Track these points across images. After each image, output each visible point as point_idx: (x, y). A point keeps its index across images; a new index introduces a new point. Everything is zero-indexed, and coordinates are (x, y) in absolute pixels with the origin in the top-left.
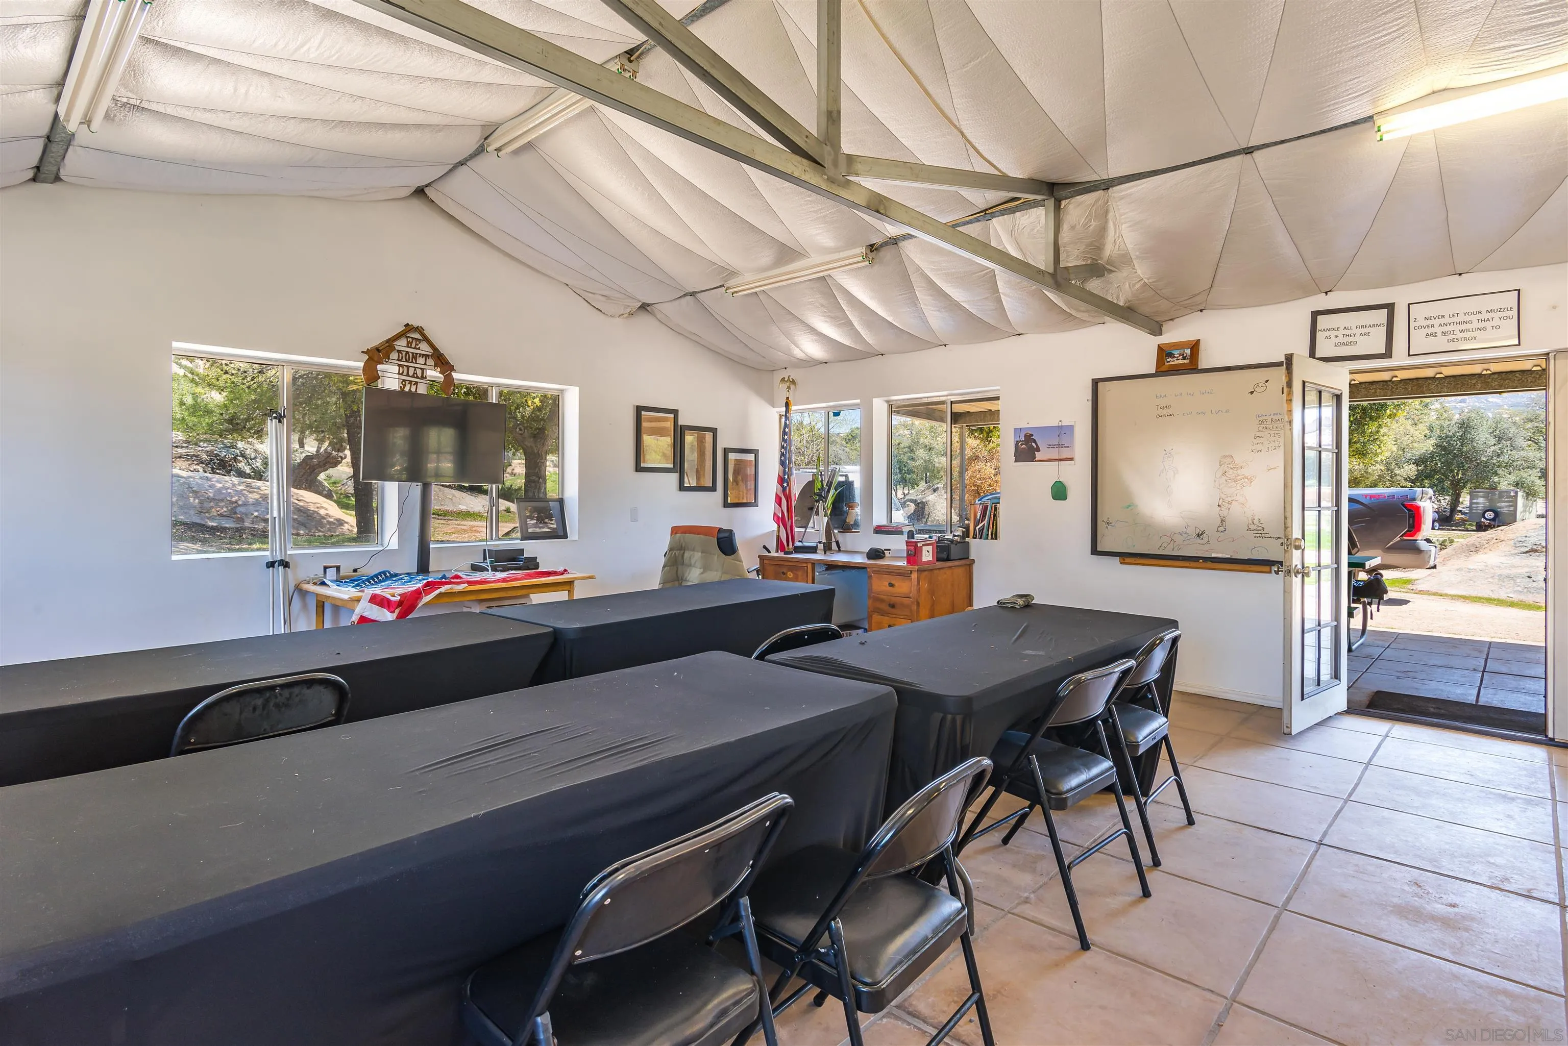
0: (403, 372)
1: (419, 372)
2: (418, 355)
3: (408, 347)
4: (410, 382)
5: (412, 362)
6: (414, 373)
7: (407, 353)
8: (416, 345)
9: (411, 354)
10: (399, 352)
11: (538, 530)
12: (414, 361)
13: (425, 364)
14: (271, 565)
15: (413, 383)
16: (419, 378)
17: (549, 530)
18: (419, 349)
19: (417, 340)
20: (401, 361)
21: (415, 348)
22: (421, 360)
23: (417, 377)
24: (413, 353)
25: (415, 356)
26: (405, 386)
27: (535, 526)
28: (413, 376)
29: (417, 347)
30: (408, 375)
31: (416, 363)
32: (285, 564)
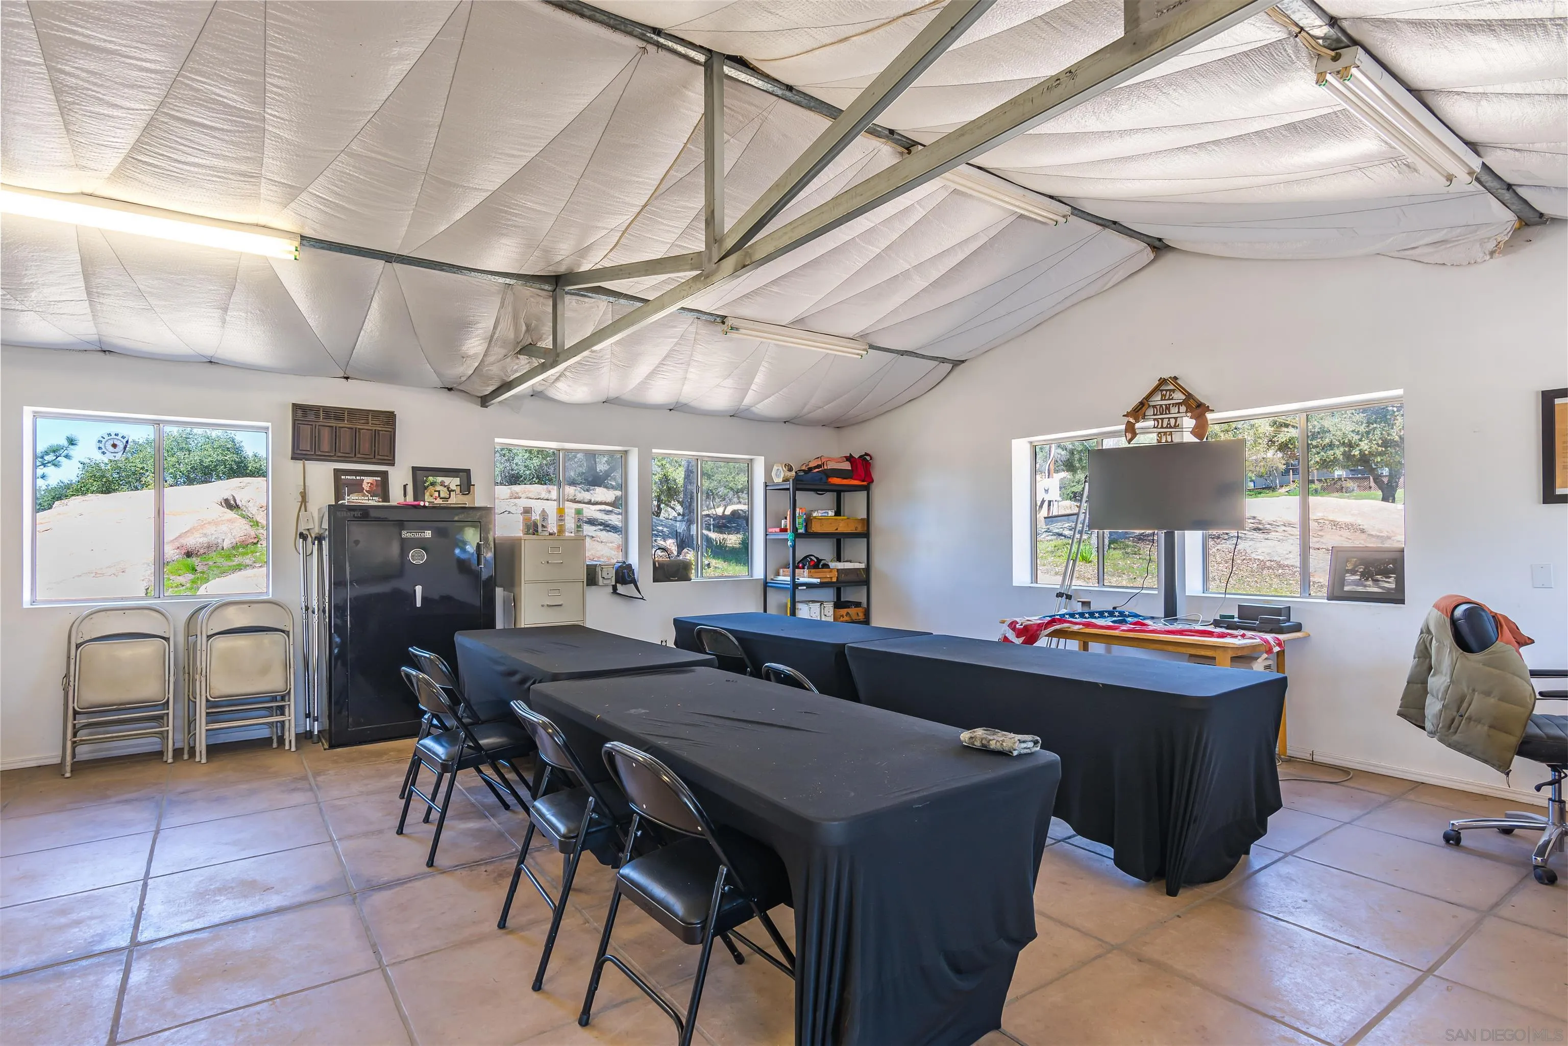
0: (1158, 425)
1: (1172, 422)
2: (1171, 406)
3: (1162, 400)
4: (1165, 433)
5: (1166, 414)
6: (1168, 424)
7: (1161, 406)
8: (1170, 395)
9: (1164, 406)
10: (1154, 407)
11: (1360, 589)
12: (1168, 412)
13: (1179, 412)
14: (1060, 595)
15: (1168, 433)
16: (1172, 428)
17: (1380, 590)
18: (1172, 399)
19: (1170, 390)
20: (1156, 415)
21: (1169, 399)
22: (1174, 410)
23: (1171, 427)
24: (1166, 405)
25: (1168, 407)
26: (1161, 438)
27: (1357, 583)
28: (1167, 427)
29: (1171, 397)
30: (1162, 427)
31: (1170, 413)
32: (1069, 597)
